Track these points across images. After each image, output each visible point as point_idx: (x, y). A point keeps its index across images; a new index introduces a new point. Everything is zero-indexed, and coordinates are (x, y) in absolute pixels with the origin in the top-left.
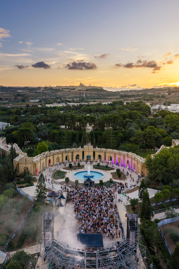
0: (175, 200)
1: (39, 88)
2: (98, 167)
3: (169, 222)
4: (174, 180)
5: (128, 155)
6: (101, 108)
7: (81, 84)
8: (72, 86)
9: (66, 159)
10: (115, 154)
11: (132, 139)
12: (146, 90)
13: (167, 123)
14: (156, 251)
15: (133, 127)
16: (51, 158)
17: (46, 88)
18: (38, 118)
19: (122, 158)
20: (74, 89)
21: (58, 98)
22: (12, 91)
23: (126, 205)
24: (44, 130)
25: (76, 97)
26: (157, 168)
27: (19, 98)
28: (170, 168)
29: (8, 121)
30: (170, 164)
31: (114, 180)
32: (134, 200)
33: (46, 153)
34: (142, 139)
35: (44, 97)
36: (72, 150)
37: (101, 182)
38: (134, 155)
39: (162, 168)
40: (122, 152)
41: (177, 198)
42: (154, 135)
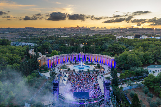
1: (54, 29)
2: (87, 63)
3: (129, 89)
4: (131, 68)
5: (104, 56)
7: (77, 26)
11: (106, 50)
13: (126, 43)
15: (106, 45)
16: (60, 58)
17: (58, 28)
18: (53, 41)
20: (74, 29)
21: (65, 34)
22: (39, 30)
24: (56, 46)
26: (121, 61)
27: (43, 33)
28: (129, 61)
29: (36, 43)
30: (128, 59)
31: (96, 69)
32: (108, 77)
33: (57, 55)
34: (112, 49)
35: (57, 33)
36: (72, 54)
37: (88, 70)
38: (107, 56)
39: (124, 62)
40: (101, 55)
41: (133, 77)
42: (118, 47)
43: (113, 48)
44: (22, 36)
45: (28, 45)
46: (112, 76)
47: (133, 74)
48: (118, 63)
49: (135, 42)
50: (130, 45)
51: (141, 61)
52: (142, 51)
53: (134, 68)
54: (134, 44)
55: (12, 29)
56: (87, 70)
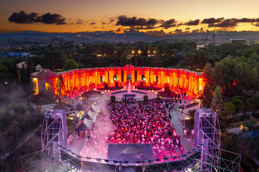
0: (250, 113)
2: (141, 87)
4: (244, 91)
5: (178, 71)
9: (101, 80)
15: (180, 53)
19: (170, 75)
34: (193, 61)
36: (108, 68)
40: (171, 69)
42: (207, 57)
45: (20, 55)
49: (238, 48)
53: (251, 91)
54: (238, 51)
56: (143, 100)
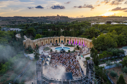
0: (110, 58)
1: (39, 17)
2: (67, 45)
3: (108, 68)
4: (108, 49)
5: (82, 39)
6: (67, 23)
7: (58, 15)
8: (54, 16)
9: (51, 42)
10: (76, 39)
11: (84, 33)
12: (88, 18)
13: (100, 28)
14: (103, 82)
15: (83, 29)
16: (43, 41)
17: (41, 17)
18: (37, 27)
19: (79, 41)
20: (55, 17)
21: (47, 21)
22: (26, 19)
23: (83, 61)
24: (40, 31)
25: (55, 21)
26: (98, 43)
27: (29, 21)
28: (106, 43)
29: (23, 29)
30: (105, 41)
31: (76, 51)
32: (88, 57)
33: (40, 38)
34: (88, 33)
35: (41, 21)
36: (54, 37)
37: (69, 51)
38: (86, 39)
39: (101, 43)
40: (79, 38)
41: (110, 57)
42: (94, 31)
43: (90, 32)
44: (11, 23)
45: (15, 30)
46: (91, 56)
47: (110, 54)
48: (96, 45)
50: (104, 29)
51: (116, 43)
52: (115, 34)
53: (110, 49)
54: (108, 28)
55: (3, 17)
